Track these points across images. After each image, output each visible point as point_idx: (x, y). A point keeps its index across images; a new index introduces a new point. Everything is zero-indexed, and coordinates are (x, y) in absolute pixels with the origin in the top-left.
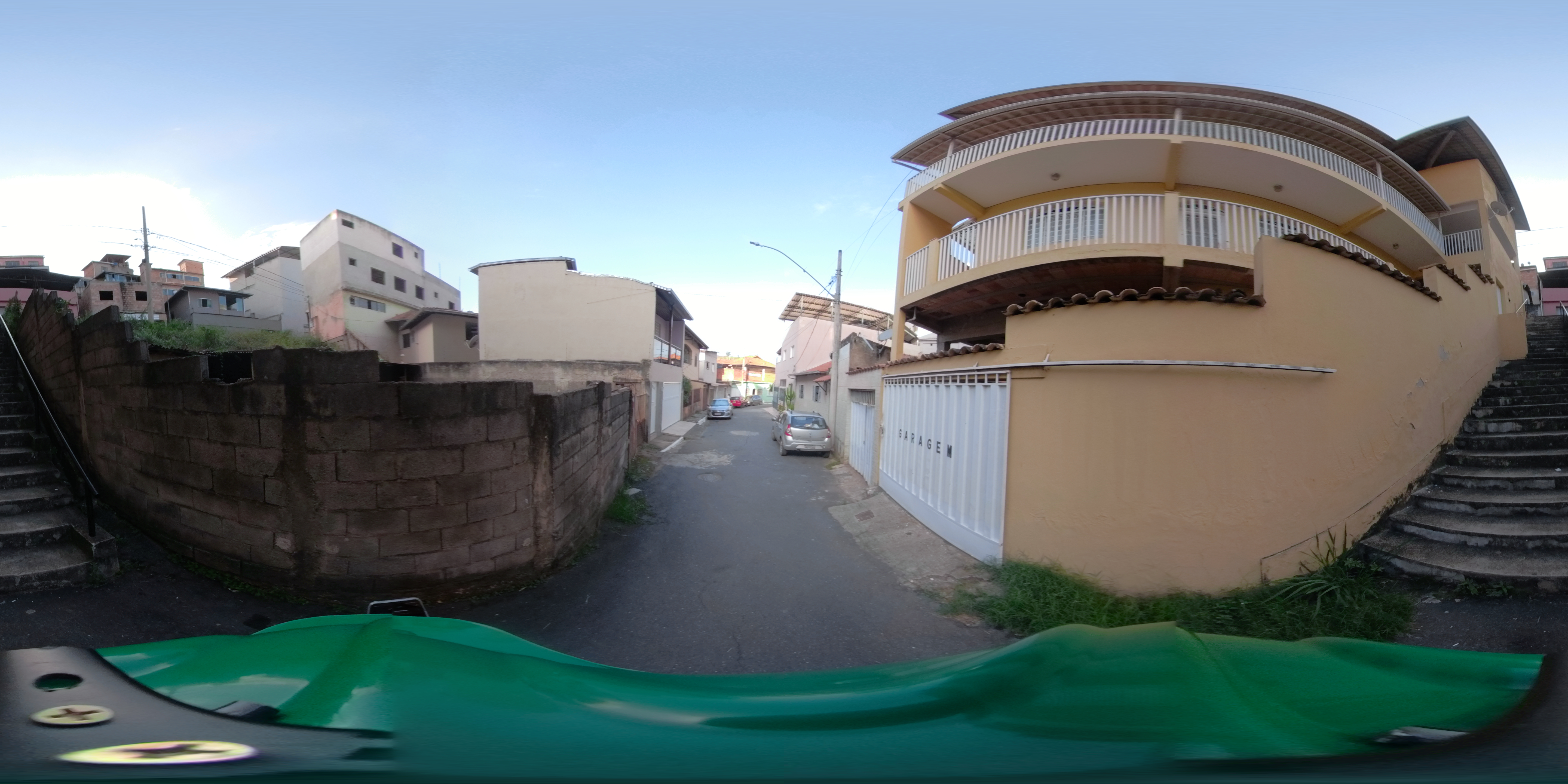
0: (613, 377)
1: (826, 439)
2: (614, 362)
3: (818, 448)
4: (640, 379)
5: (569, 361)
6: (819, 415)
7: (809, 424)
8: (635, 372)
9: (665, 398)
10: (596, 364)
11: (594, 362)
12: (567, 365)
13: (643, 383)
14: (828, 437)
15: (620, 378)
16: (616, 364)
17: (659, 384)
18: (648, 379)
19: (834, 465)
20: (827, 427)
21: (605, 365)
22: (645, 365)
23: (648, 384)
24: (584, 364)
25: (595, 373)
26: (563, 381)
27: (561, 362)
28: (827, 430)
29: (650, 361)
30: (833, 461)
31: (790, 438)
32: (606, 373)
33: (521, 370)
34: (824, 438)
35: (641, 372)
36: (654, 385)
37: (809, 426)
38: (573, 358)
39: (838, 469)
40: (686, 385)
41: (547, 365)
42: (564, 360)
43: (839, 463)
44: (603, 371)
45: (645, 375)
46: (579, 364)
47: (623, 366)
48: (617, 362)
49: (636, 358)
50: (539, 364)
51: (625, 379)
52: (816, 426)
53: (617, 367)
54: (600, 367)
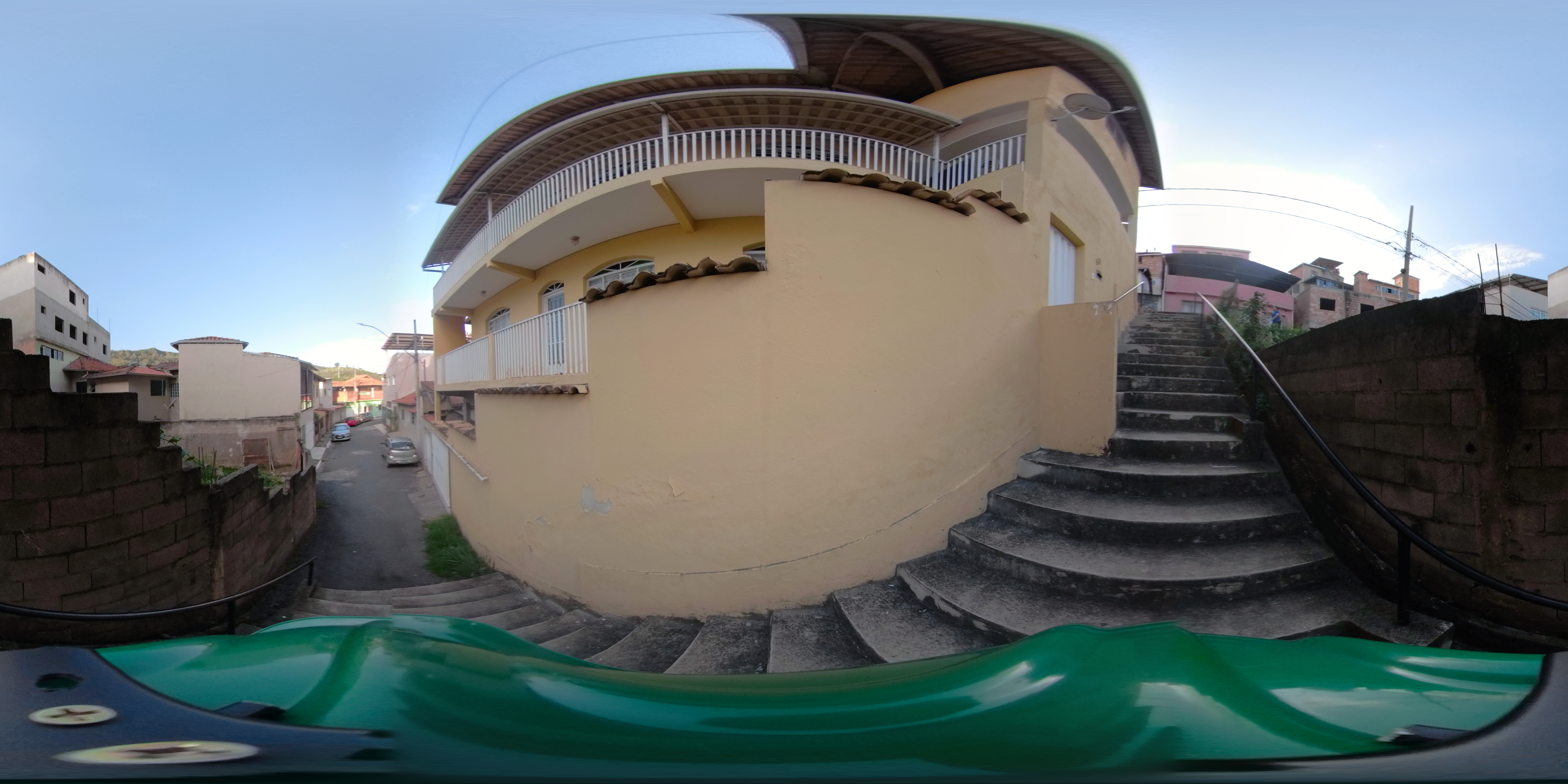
0: (277, 427)
1: (414, 456)
2: (277, 417)
3: (409, 461)
4: (293, 427)
5: (247, 419)
6: (410, 440)
7: (403, 446)
8: (290, 422)
9: (306, 433)
10: (265, 420)
11: (264, 418)
12: (246, 421)
13: (296, 429)
14: (415, 454)
15: (281, 428)
16: (278, 418)
17: (304, 426)
18: (298, 426)
19: (418, 471)
20: (414, 448)
21: (271, 420)
22: (296, 417)
23: (299, 429)
24: (258, 420)
25: (265, 426)
26: (244, 433)
27: (243, 420)
28: (414, 450)
29: (299, 414)
30: (420, 468)
31: (391, 457)
32: (272, 425)
33: (213, 427)
34: (413, 455)
35: (294, 422)
36: (301, 429)
37: (403, 448)
38: (250, 416)
39: (421, 474)
40: (316, 417)
41: (233, 423)
42: (244, 418)
43: (423, 470)
44: (270, 424)
45: (297, 423)
46: (254, 420)
47: (282, 419)
48: (279, 417)
49: (290, 413)
50: (226, 422)
51: (285, 428)
52: (408, 448)
53: (279, 421)
54: (268, 421)
